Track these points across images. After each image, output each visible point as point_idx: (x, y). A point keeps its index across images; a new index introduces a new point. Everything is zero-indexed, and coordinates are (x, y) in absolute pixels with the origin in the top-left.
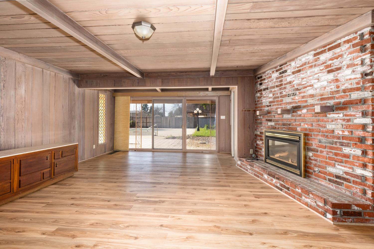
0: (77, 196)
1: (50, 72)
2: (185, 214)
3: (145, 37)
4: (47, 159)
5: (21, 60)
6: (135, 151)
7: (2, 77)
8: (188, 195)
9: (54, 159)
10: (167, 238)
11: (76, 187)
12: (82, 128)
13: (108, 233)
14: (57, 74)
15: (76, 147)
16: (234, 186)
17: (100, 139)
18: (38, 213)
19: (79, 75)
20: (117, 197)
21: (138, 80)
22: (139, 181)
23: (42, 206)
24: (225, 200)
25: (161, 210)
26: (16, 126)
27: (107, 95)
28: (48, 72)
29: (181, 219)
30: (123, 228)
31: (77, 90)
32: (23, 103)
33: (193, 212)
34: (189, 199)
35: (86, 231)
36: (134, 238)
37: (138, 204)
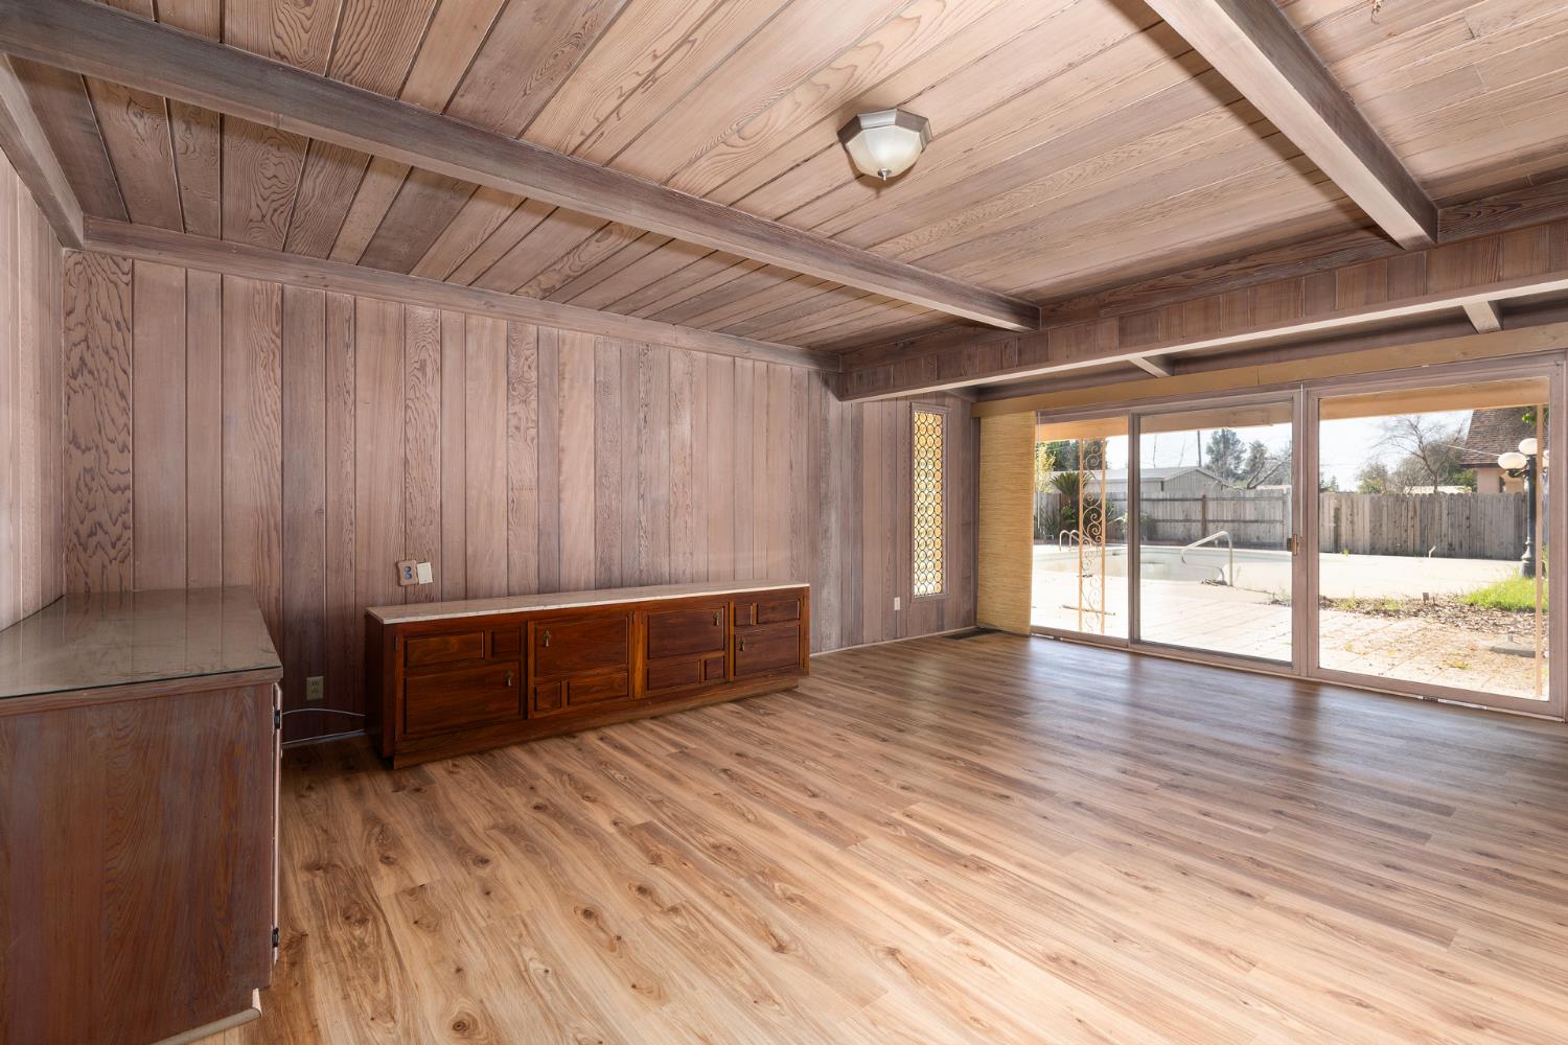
0: (752, 751)
1: (755, 362)
2: (1025, 954)
3: (889, 172)
4: (715, 624)
5: (679, 344)
6: (1056, 639)
7: (642, 395)
8: (1119, 884)
9: (735, 625)
10: (867, 1007)
11: (775, 723)
12: (855, 536)
13: (729, 889)
14: (772, 365)
15: (800, 595)
16: (1488, 953)
17: (918, 576)
18: (648, 766)
19: (840, 357)
20: (845, 792)
21: (1019, 339)
22: (964, 760)
23: (667, 750)
24: (1329, 997)
25: (942, 896)
26: (672, 525)
27: (947, 414)
28: (749, 364)
29: (990, 967)
30: (777, 897)
31: (835, 407)
32: (688, 460)
33: (1069, 966)
34: (1107, 903)
35: (691, 858)
36: (776, 945)
37: (888, 839)
